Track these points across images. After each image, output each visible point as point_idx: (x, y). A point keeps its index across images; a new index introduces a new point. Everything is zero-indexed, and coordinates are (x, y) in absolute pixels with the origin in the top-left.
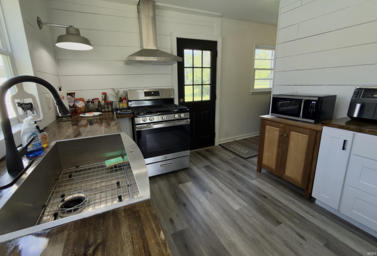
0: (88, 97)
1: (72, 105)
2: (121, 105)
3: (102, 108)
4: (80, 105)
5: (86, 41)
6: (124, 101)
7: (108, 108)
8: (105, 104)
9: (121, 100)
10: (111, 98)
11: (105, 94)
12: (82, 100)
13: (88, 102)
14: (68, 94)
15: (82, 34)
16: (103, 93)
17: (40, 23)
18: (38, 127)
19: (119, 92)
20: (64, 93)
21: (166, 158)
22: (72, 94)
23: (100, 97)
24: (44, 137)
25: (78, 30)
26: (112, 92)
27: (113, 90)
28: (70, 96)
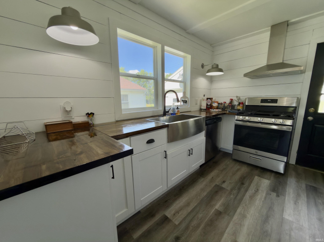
0: (221, 101)
1: (209, 104)
2: (238, 107)
3: (225, 108)
4: (215, 105)
5: (221, 70)
7: (229, 108)
8: (228, 106)
9: (240, 104)
10: (236, 103)
11: (232, 100)
12: (217, 102)
13: (220, 104)
14: (207, 99)
15: (220, 67)
16: (230, 99)
17: (203, 66)
18: (178, 107)
19: (239, 99)
20: (205, 98)
21: (257, 153)
22: (211, 99)
23: (228, 102)
24: (178, 111)
25: (218, 65)
26: (236, 99)
27: (237, 97)
28: (209, 100)
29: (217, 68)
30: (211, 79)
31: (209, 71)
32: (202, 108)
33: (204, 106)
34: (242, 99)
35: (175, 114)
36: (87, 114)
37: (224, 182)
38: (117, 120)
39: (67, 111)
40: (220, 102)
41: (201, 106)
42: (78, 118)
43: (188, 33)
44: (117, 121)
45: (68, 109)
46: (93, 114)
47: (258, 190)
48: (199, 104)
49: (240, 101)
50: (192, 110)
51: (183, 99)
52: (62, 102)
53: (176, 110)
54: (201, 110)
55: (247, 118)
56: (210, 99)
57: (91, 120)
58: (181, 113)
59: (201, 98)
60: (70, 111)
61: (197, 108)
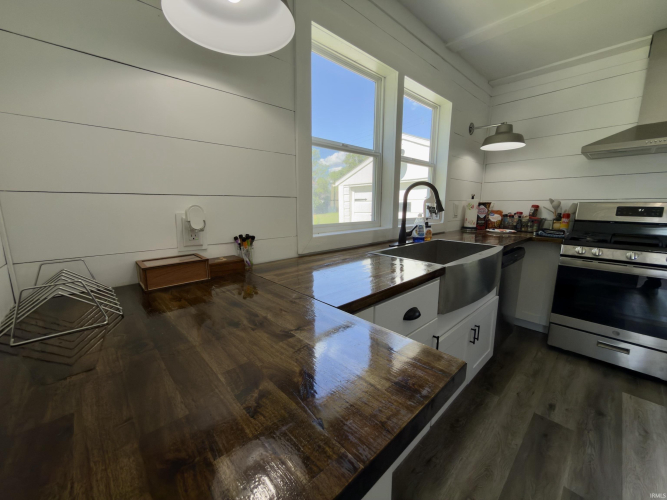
0: (510, 209)
1: (482, 216)
2: (557, 226)
3: (522, 226)
4: (495, 218)
5: (519, 138)
6: (563, 220)
7: (532, 226)
8: (529, 221)
9: (559, 218)
10: (547, 215)
11: (536, 208)
12: (499, 212)
13: (506, 215)
14: (480, 204)
15: (516, 130)
16: (533, 206)
17: (471, 129)
18: (427, 223)
19: (559, 205)
20: (475, 202)
21: (618, 334)
22: (487, 205)
23: (527, 211)
24: (429, 232)
25: (511, 127)
26: (548, 205)
27: (552, 201)
28: (482, 207)
29: (507, 133)
30: (486, 160)
31: (487, 141)
32: (467, 225)
33: (471, 222)
34: (566, 206)
35: (423, 239)
36: (236, 238)
37: (552, 407)
38: (301, 252)
39: (192, 231)
40: (506, 212)
41: (464, 220)
42: (217, 248)
43: (450, 49)
44: (301, 257)
45: (196, 226)
46: (253, 238)
47: (646, 432)
48: (459, 217)
49: (559, 211)
50: (447, 230)
51: (429, 205)
52: (182, 207)
53: (425, 230)
54: (463, 229)
55: (595, 251)
56: (484, 204)
57: (248, 254)
58: (434, 234)
59: (464, 203)
60: (202, 230)
61: (455, 225)
